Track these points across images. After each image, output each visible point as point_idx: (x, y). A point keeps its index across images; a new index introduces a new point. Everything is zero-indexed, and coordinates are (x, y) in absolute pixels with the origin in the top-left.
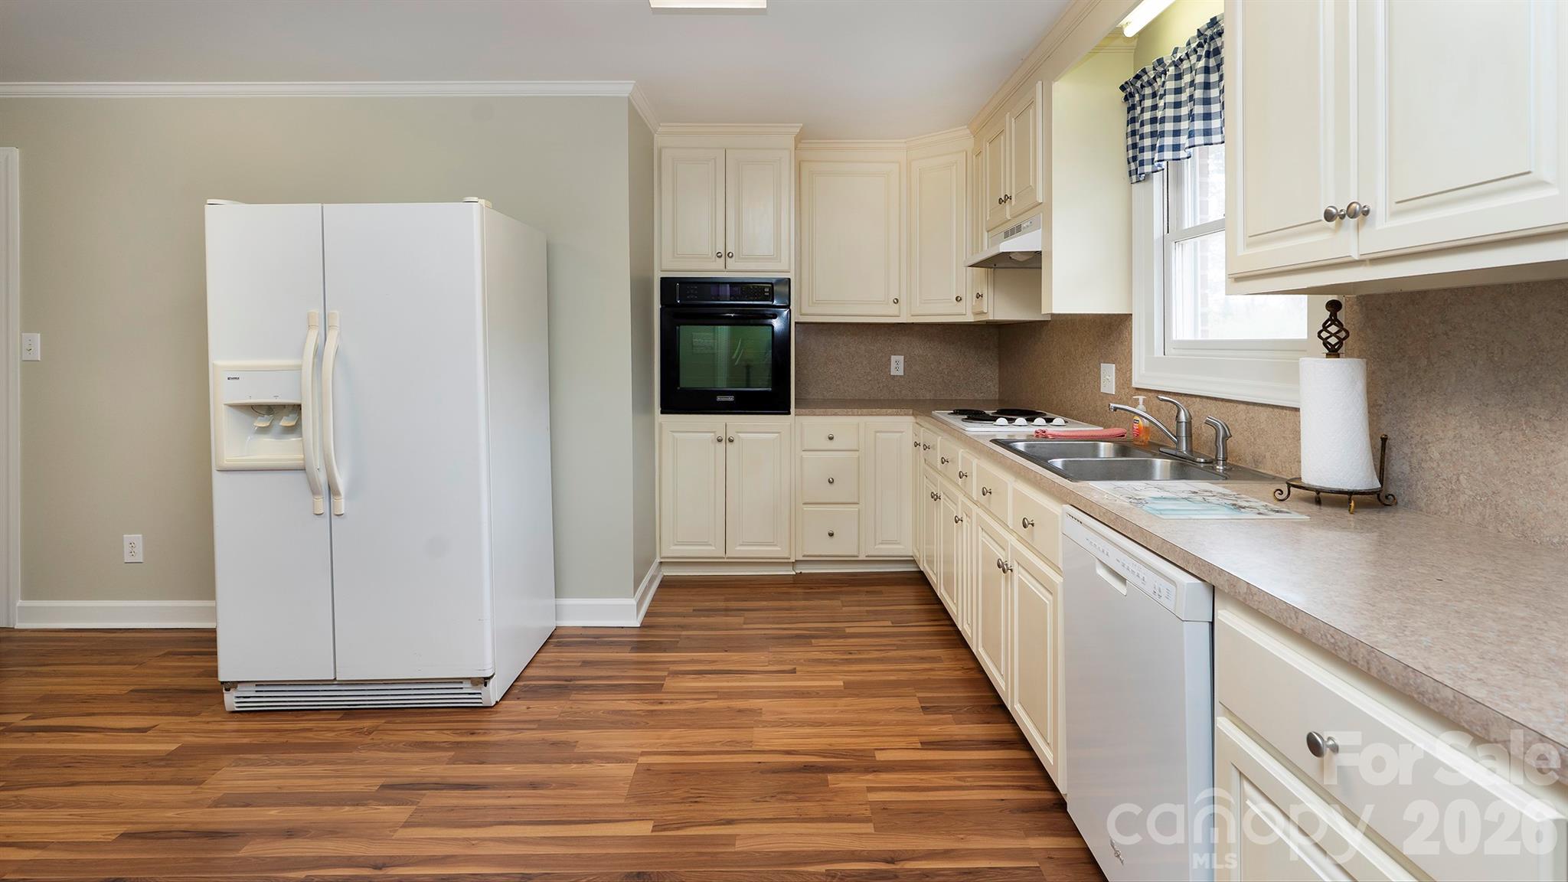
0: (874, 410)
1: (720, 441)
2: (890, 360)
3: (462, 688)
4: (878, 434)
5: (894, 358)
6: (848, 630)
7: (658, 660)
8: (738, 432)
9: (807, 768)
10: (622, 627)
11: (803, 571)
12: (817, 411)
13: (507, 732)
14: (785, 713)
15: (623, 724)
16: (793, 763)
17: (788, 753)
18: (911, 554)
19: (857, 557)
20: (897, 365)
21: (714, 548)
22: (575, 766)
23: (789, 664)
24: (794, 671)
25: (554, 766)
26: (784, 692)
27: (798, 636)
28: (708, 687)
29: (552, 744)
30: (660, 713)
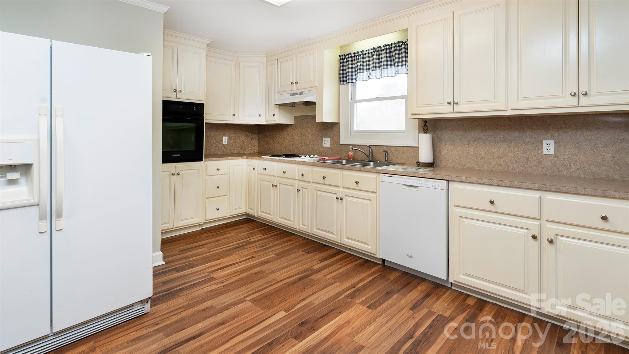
0: (233, 157)
1: (173, 175)
2: (222, 138)
3: (133, 309)
4: (234, 167)
5: (224, 138)
6: (251, 241)
7: (197, 270)
8: (181, 170)
9: (301, 279)
10: (157, 266)
11: (204, 227)
12: (213, 159)
13: (175, 316)
14: (271, 269)
15: (220, 293)
16: (295, 279)
17: (290, 277)
18: (245, 212)
19: (226, 217)
20: (225, 140)
21: (169, 225)
22: (226, 312)
23: (250, 255)
24: (253, 257)
25: (217, 315)
26: (262, 263)
27: (236, 248)
28: (234, 271)
29: (203, 311)
30: (228, 285)
